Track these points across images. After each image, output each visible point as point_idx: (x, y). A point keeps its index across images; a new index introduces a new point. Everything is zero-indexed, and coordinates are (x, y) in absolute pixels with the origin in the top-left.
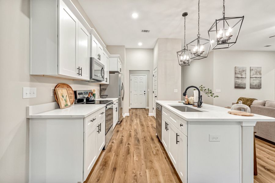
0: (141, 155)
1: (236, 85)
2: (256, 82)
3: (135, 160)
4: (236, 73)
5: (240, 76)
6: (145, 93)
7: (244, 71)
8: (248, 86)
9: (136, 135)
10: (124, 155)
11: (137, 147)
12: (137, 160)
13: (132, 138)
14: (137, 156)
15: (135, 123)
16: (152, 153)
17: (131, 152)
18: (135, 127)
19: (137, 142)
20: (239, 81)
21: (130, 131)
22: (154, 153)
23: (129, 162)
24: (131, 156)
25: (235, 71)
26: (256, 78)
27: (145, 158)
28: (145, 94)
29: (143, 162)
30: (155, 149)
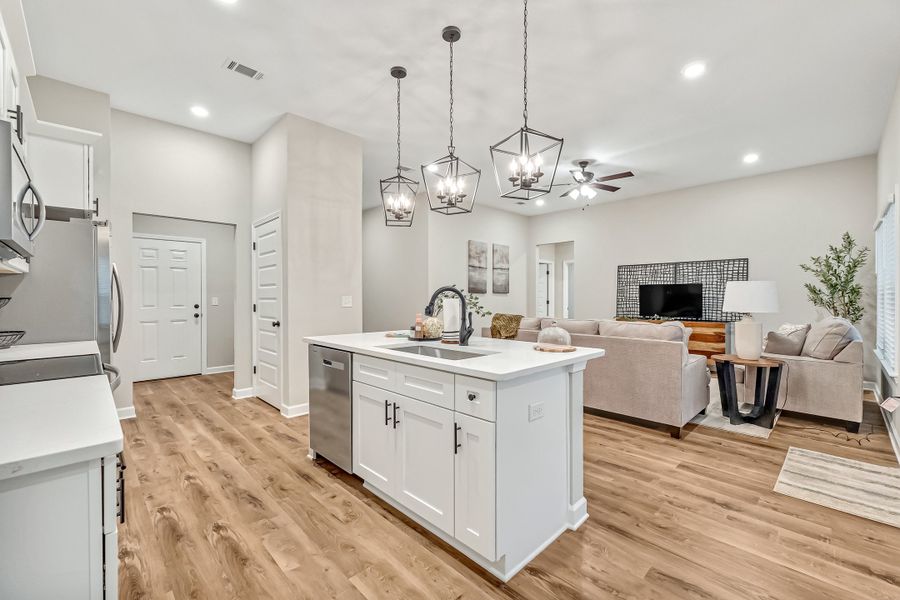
0: (298, 544)
1: (471, 286)
2: (501, 280)
3: (289, 569)
4: (470, 256)
5: (477, 264)
6: (198, 311)
7: (483, 252)
8: (489, 288)
9: (229, 485)
10: (224, 575)
11: (264, 524)
12: (297, 565)
13: (217, 502)
14: (287, 553)
15: (191, 442)
16: (333, 520)
17: (249, 551)
18: (201, 454)
19: (251, 506)
20: (476, 275)
21: (189, 478)
22: (341, 516)
23: (267, 589)
24: (260, 567)
25: (469, 250)
26: (502, 269)
27: (322, 547)
28: (197, 316)
29: (324, 563)
30: (336, 505)
